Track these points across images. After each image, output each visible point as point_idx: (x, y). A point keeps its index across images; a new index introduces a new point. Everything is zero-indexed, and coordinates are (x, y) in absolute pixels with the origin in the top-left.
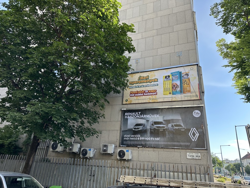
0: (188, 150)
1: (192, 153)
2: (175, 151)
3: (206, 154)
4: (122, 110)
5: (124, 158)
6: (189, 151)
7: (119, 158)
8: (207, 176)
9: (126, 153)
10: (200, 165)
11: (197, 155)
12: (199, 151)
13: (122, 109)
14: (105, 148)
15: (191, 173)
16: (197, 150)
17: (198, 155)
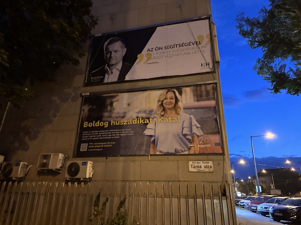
0: (191, 157)
1: (198, 162)
2: (168, 160)
3: (221, 162)
4: (83, 96)
5: (78, 176)
6: (193, 157)
7: (69, 177)
8: (224, 202)
9: (81, 167)
10: (211, 182)
11: (205, 165)
12: (210, 157)
13: (83, 94)
14: (45, 161)
15: (195, 198)
16: (207, 156)
17: (208, 165)
